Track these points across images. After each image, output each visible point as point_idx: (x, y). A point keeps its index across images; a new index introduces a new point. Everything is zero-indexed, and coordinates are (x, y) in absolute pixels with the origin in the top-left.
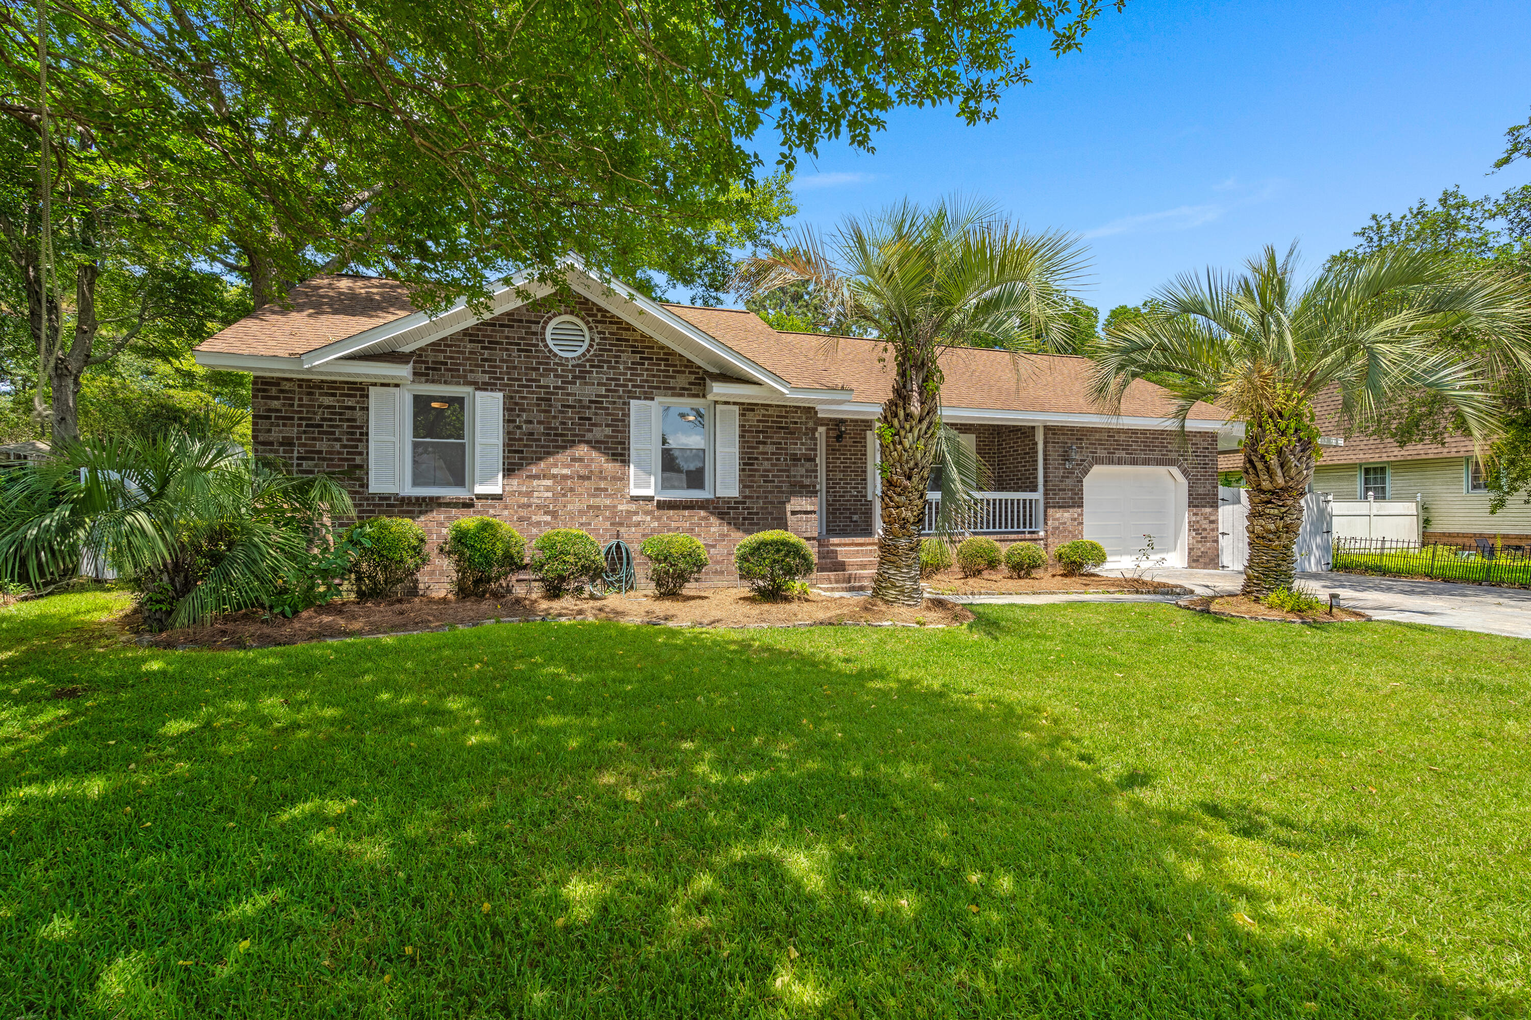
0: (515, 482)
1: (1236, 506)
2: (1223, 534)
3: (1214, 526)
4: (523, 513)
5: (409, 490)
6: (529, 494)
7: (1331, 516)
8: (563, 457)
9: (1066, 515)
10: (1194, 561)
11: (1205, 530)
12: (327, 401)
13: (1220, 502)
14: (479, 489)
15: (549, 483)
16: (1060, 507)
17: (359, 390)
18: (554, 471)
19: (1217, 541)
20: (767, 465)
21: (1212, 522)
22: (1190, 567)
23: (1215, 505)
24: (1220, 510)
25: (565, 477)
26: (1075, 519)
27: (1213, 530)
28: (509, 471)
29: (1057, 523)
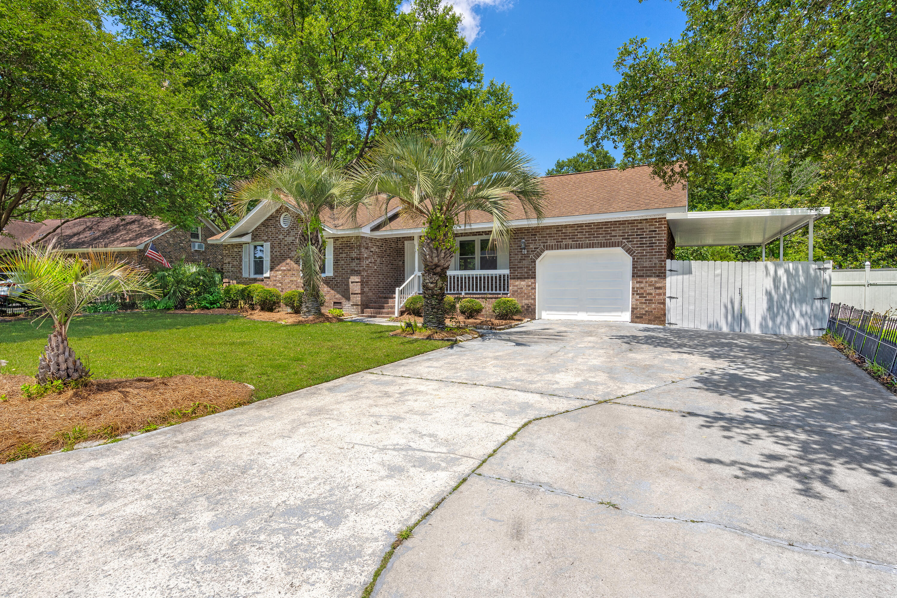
0: (273, 272)
1: (686, 277)
2: (671, 298)
3: (661, 291)
4: (275, 283)
5: (252, 276)
6: (276, 276)
7: (829, 286)
8: (284, 264)
9: (523, 283)
10: (637, 317)
11: (651, 294)
12: (236, 250)
13: (668, 273)
14: (265, 275)
15: (280, 272)
16: (518, 278)
17: (240, 245)
18: (282, 268)
19: (664, 303)
20: (343, 262)
21: (659, 288)
22: (632, 321)
23: (662, 275)
24: (668, 279)
25: (285, 270)
26: (529, 286)
27: (660, 294)
28: (272, 269)
29: (516, 288)
